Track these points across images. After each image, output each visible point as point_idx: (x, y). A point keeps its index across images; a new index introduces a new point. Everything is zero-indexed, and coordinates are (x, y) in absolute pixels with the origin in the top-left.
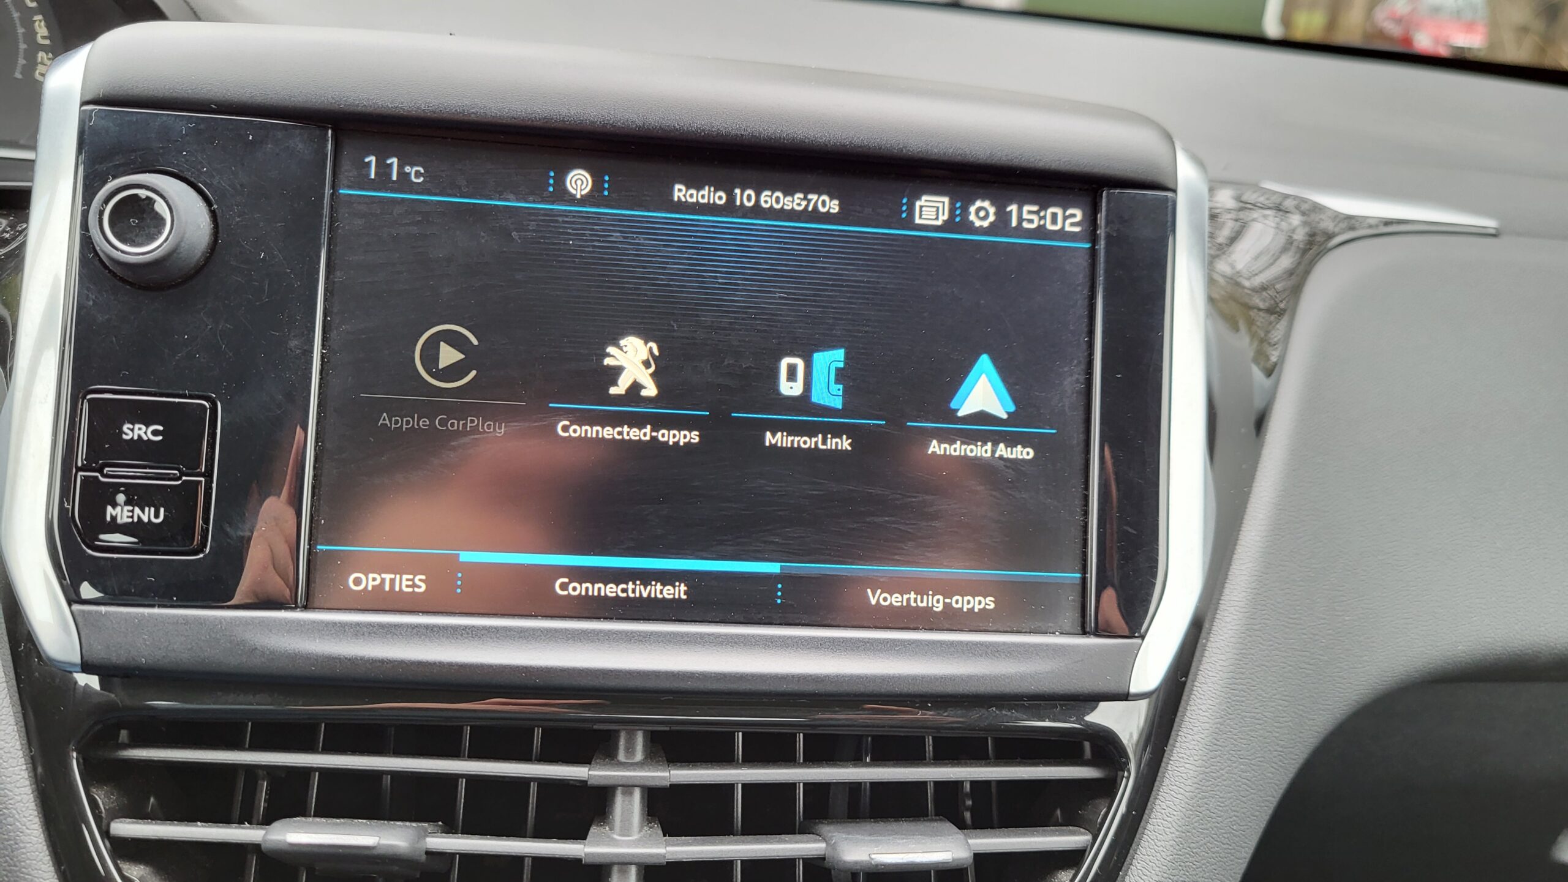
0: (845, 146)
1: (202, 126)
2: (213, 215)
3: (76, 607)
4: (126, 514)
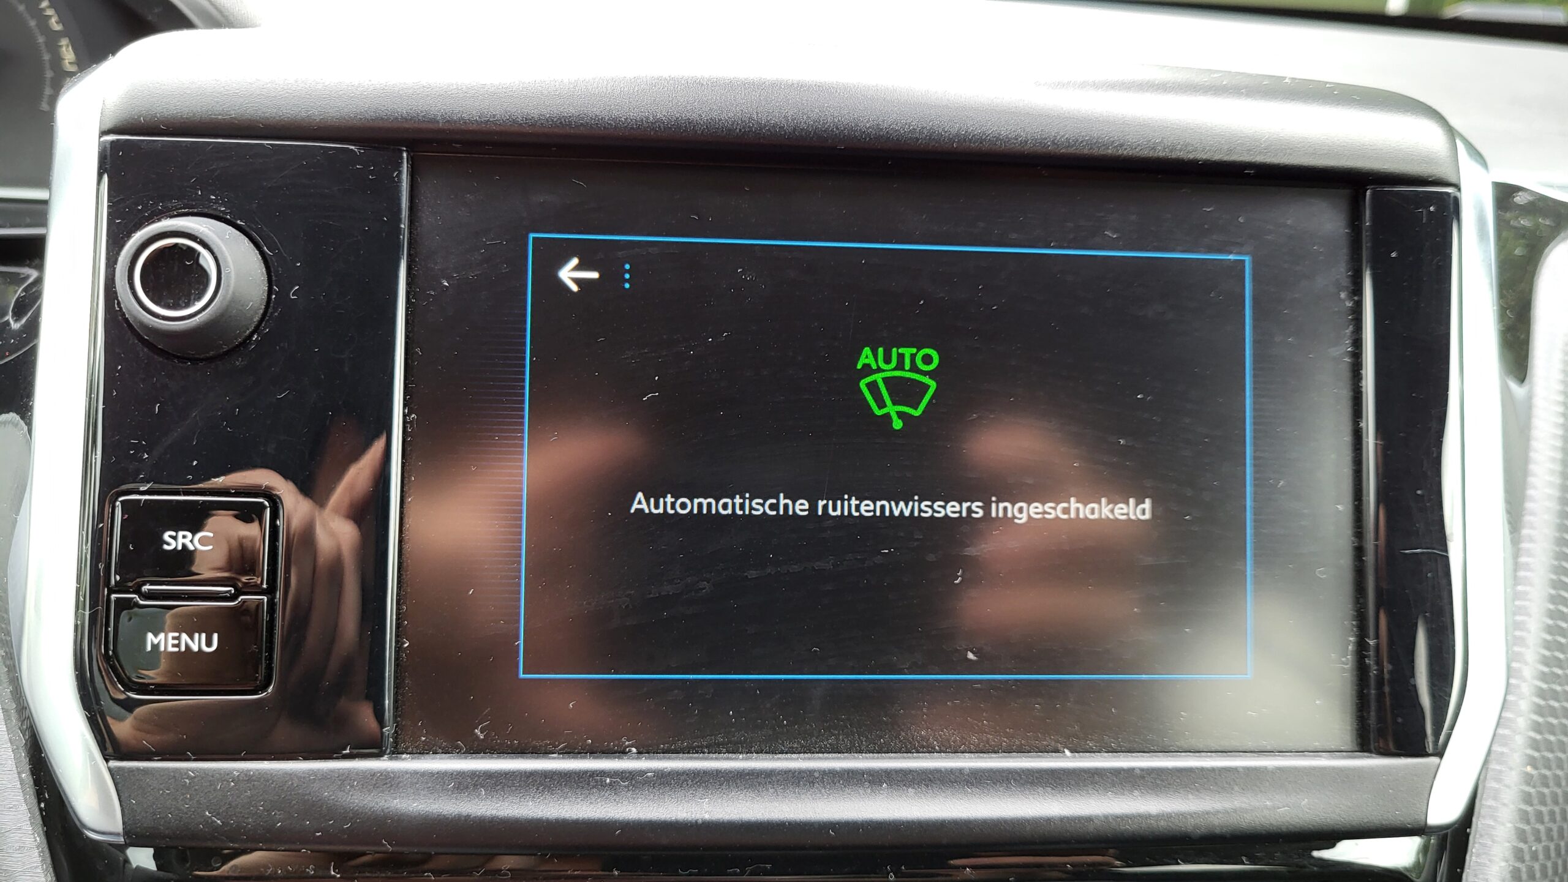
2: (267, 264)
3: (113, 764)
4: (171, 642)
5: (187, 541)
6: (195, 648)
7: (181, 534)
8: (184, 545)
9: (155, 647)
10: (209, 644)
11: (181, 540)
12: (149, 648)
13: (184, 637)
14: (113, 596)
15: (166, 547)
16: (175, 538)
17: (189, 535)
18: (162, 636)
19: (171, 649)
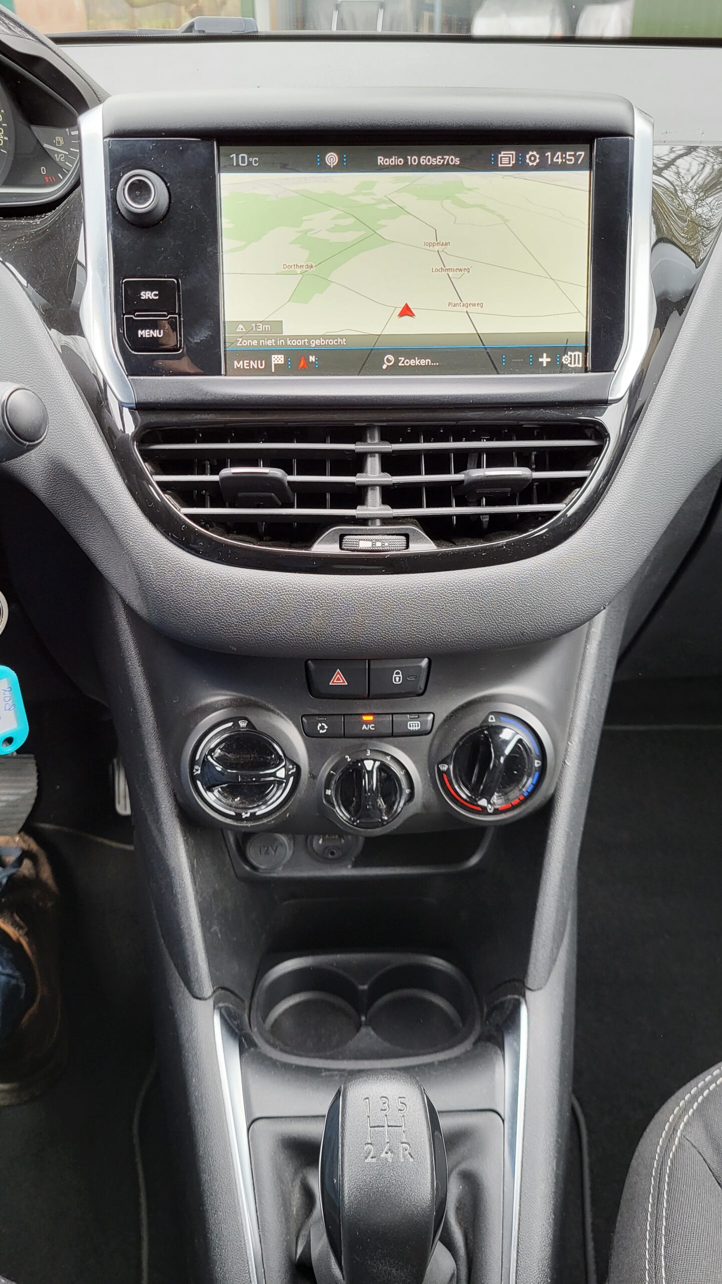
0: (461, 126)
1: (159, 145)
2: (168, 188)
3: (130, 377)
4: (147, 334)
5: (149, 296)
6: (155, 336)
7: (147, 293)
8: (148, 297)
9: (142, 336)
10: (160, 334)
11: (147, 295)
12: (140, 336)
13: (151, 331)
14: (125, 316)
15: (142, 298)
16: (145, 294)
17: (150, 293)
18: (144, 331)
19: (147, 336)
